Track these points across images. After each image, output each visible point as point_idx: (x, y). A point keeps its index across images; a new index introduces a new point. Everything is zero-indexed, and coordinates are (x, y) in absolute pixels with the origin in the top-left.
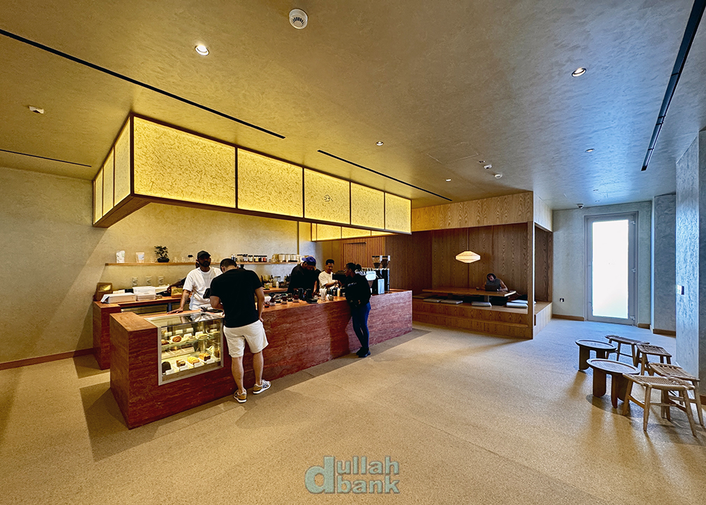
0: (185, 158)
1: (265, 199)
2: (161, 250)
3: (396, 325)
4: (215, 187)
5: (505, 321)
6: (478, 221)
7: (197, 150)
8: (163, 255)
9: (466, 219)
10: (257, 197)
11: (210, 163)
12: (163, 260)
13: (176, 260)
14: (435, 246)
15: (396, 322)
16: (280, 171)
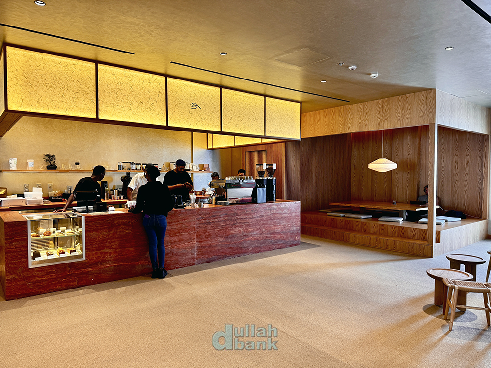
0: (49, 77)
1: (126, 109)
2: (50, 158)
3: (279, 237)
4: (77, 100)
5: (408, 238)
6: (379, 124)
7: (60, 69)
8: (52, 162)
9: (367, 122)
10: (117, 107)
11: (72, 79)
12: (52, 167)
13: (63, 168)
14: (355, 153)
15: (279, 233)
16: (141, 82)
